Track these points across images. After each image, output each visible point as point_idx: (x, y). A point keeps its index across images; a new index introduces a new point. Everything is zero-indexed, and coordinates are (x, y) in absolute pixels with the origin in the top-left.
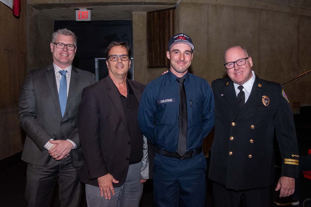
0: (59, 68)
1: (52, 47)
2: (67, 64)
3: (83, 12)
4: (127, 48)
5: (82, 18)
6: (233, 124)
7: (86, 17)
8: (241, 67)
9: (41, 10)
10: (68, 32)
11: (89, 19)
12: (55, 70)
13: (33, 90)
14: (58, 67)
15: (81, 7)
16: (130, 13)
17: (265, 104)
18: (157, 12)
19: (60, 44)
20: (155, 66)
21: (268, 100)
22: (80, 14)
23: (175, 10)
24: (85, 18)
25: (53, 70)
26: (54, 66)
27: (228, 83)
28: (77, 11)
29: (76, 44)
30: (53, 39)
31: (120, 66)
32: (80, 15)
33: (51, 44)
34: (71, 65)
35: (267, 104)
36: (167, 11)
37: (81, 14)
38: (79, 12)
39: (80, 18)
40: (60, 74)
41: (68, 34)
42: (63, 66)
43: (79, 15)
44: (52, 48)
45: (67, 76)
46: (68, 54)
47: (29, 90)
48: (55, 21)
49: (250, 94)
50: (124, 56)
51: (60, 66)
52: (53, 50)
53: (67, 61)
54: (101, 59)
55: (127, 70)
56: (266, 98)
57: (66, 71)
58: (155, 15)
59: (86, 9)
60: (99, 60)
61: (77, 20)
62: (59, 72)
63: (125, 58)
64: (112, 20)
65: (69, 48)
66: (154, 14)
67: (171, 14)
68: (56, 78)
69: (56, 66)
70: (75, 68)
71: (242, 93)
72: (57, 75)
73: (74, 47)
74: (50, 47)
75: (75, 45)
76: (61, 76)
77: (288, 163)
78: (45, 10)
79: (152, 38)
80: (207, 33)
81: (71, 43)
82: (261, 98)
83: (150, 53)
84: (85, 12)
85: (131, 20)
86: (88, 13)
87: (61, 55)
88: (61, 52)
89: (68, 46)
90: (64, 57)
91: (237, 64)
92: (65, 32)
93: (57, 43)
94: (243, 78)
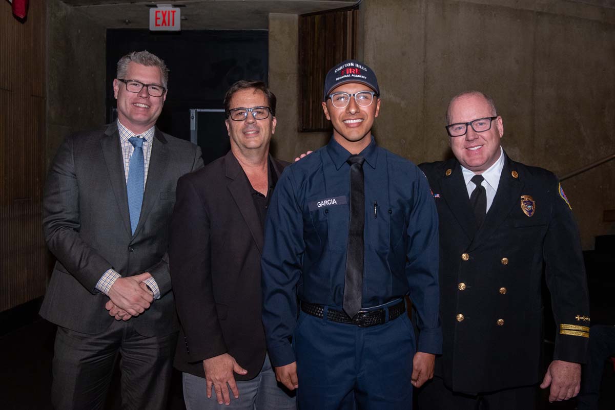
0: (130, 132)
1: (116, 88)
2: (145, 124)
3: (164, 12)
4: (266, 93)
5: (162, 25)
6: (465, 257)
7: (171, 25)
8: (480, 135)
9: (77, 7)
11: (177, 27)
12: (121, 136)
13: (75, 175)
14: (126, 129)
15: (160, 2)
16: (262, 15)
17: (526, 213)
18: (321, 16)
20: (314, 128)
21: (532, 204)
22: (158, 17)
23: (358, 10)
24: (169, 25)
25: (116, 136)
26: (119, 127)
27: (450, 171)
28: (152, 11)
29: (166, 84)
30: (118, 72)
31: (253, 131)
32: (159, 18)
34: (154, 127)
35: (530, 212)
36: (340, 13)
38: (157, 12)
39: (158, 23)
40: (130, 143)
41: (151, 62)
42: (137, 127)
43: (157, 18)
44: (116, 90)
45: (145, 148)
46: (149, 105)
47: (66, 173)
48: (108, 30)
50: (259, 110)
51: (130, 129)
52: (119, 93)
53: (146, 118)
54: (202, 110)
55: (266, 139)
56: (528, 201)
57: (144, 140)
58: (316, 20)
59: (171, 5)
60: (199, 113)
61: (153, 27)
62: (129, 140)
63: (263, 113)
64: (228, 29)
65: (151, 91)
66: (314, 18)
67: (348, 19)
68: (123, 153)
69: (124, 127)
70: (162, 132)
71: (480, 191)
72: (125, 145)
73: (161, 90)
75: (165, 86)
76: (133, 148)
77: (568, 333)
78: (86, 6)
79: (309, 69)
80: (424, 61)
81: (157, 82)
82: (519, 200)
83: (305, 101)
84: (169, 12)
85: (267, 30)
86: (175, 13)
87: (135, 106)
88: (136, 99)
89: (149, 87)
90: (141, 109)
91: (473, 129)
92: (144, 59)
93: (129, 81)
94: (482, 158)
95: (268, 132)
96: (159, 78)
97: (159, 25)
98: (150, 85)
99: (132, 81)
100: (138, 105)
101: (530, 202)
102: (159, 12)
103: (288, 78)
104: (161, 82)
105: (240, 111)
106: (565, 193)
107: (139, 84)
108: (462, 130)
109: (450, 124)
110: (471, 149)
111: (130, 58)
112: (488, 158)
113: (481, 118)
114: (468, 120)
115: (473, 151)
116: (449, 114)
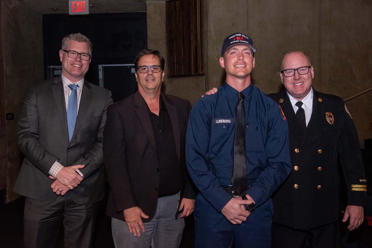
0: (69, 81)
4: (160, 57)
6: (296, 151)
10: (82, 38)
11: (87, 12)
12: (64, 83)
13: (36, 106)
14: (67, 80)
16: (143, 3)
17: (329, 122)
18: (180, 1)
20: (178, 75)
25: (61, 83)
26: (63, 79)
27: (282, 99)
28: (70, 2)
29: (91, 52)
33: (60, 52)
35: (331, 122)
40: (69, 88)
41: (82, 40)
44: (61, 56)
45: (78, 91)
47: (31, 105)
49: (312, 110)
50: (155, 67)
51: (70, 79)
52: (63, 59)
53: (80, 73)
54: (106, 65)
55: (158, 84)
57: (77, 86)
60: (104, 67)
62: (69, 86)
63: (157, 69)
64: (121, 12)
67: (197, 3)
68: (65, 94)
69: (66, 78)
71: (301, 111)
72: (66, 89)
73: (88, 57)
75: (90, 54)
76: (71, 91)
77: (356, 189)
79: (173, 37)
81: (86, 51)
83: (171, 57)
85: (145, 12)
88: (74, 62)
89: (81, 55)
90: (76, 68)
91: (298, 73)
92: (78, 38)
93: (69, 51)
94: (303, 90)
95: (159, 80)
96: (87, 49)
99: (70, 51)
100: (74, 65)
103: (161, 42)
104: (88, 52)
105: (144, 67)
107: (75, 53)
108: (291, 73)
109: (284, 70)
110: (296, 84)
111: (70, 37)
112: (306, 90)
113: (303, 66)
114: (295, 67)
115: (298, 85)
116: (283, 64)
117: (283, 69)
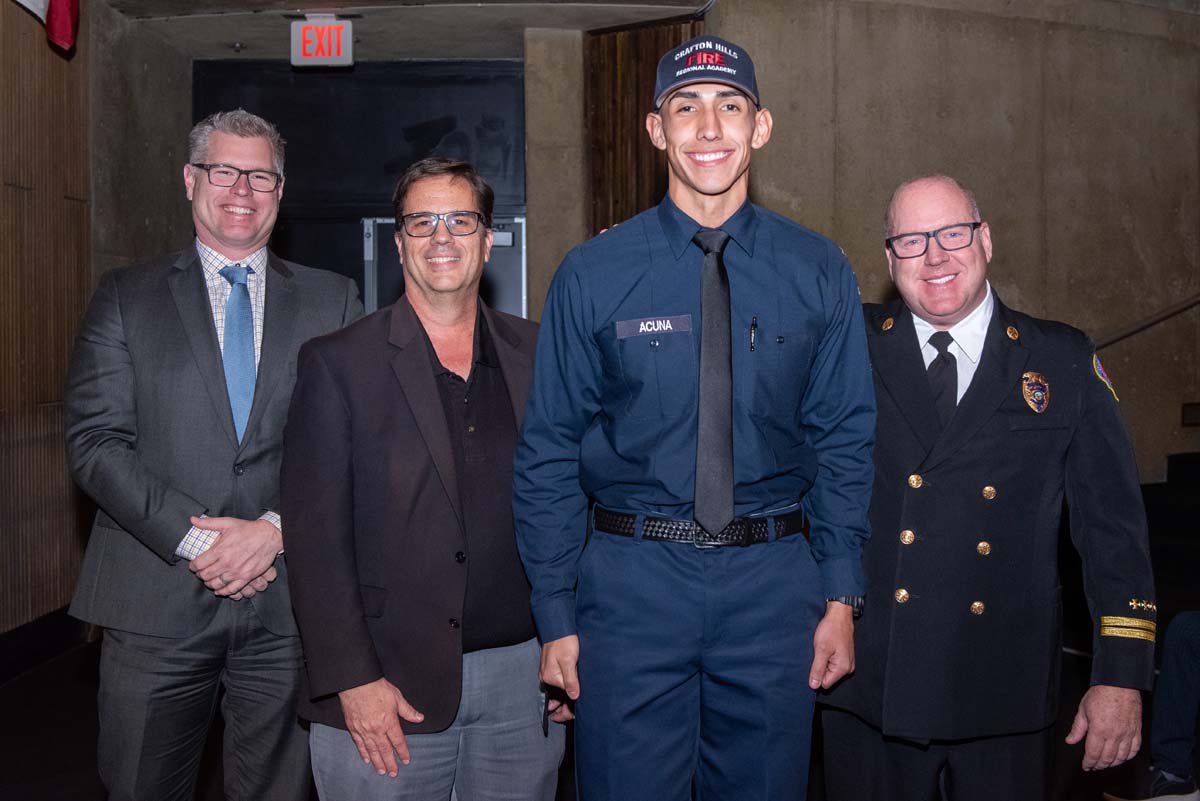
0: (221, 258)
1: (189, 181)
3: (319, 29)
4: (476, 186)
5: (317, 54)
6: (914, 481)
7: (334, 51)
8: (953, 256)
9: (145, 20)
10: (250, 124)
11: (346, 58)
12: (205, 266)
13: (124, 344)
14: (215, 254)
15: (313, 10)
16: (514, 34)
17: (1032, 405)
18: (627, 32)
19: (219, 169)
21: (1042, 389)
22: (308, 38)
23: (701, 23)
24: (330, 54)
25: (196, 267)
26: (201, 252)
27: (890, 321)
28: (296, 27)
30: (192, 150)
31: (446, 257)
32: (310, 42)
33: (185, 170)
34: (266, 248)
35: (1039, 403)
36: (666, 28)
37: (312, 35)
38: (306, 29)
39: (308, 52)
40: (223, 279)
41: (251, 130)
42: (234, 250)
43: (305, 42)
44: (189, 184)
45: (251, 286)
46: (254, 207)
47: (108, 342)
48: (196, 63)
49: (977, 364)
50: (459, 218)
52: (196, 190)
53: (248, 234)
55: (472, 271)
56: (1037, 383)
57: (249, 271)
58: (618, 41)
59: (333, 15)
60: (381, 226)
61: (297, 59)
62: (222, 273)
63: (467, 224)
64: (438, 60)
65: (255, 182)
66: (615, 37)
68: (212, 297)
69: (209, 250)
70: (280, 259)
71: (947, 362)
73: (273, 180)
74: (183, 180)
75: (280, 171)
76: (229, 286)
77: (1116, 632)
78: (164, 18)
79: (606, 139)
80: (832, 121)
81: (264, 164)
82: (1020, 380)
83: (598, 200)
84: (330, 29)
85: (520, 60)
86: (342, 32)
87: (227, 212)
88: (227, 197)
89: (251, 175)
90: (238, 218)
91: (940, 244)
92: (238, 124)
93: (211, 166)
94: (956, 299)
95: (476, 257)
96: (268, 157)
97: (310, 55)
98: (252, 171)
99: (217, 166)
100: (231, 209)
101: (1041, 385)
102: (310, 28)
103: (565, 155)
104: (272, 163)
105: (423, 219)
106: (1105, 370)
107: (232, 170)
108: (916, 245)
109: (895, 235)
110: (934, 281)
111: (212, 124)
112: (966, 300)
113: (955, 222)
114: (929, 227)
115: (938, 285)
116: (892, 216)
117: (891, 231)
